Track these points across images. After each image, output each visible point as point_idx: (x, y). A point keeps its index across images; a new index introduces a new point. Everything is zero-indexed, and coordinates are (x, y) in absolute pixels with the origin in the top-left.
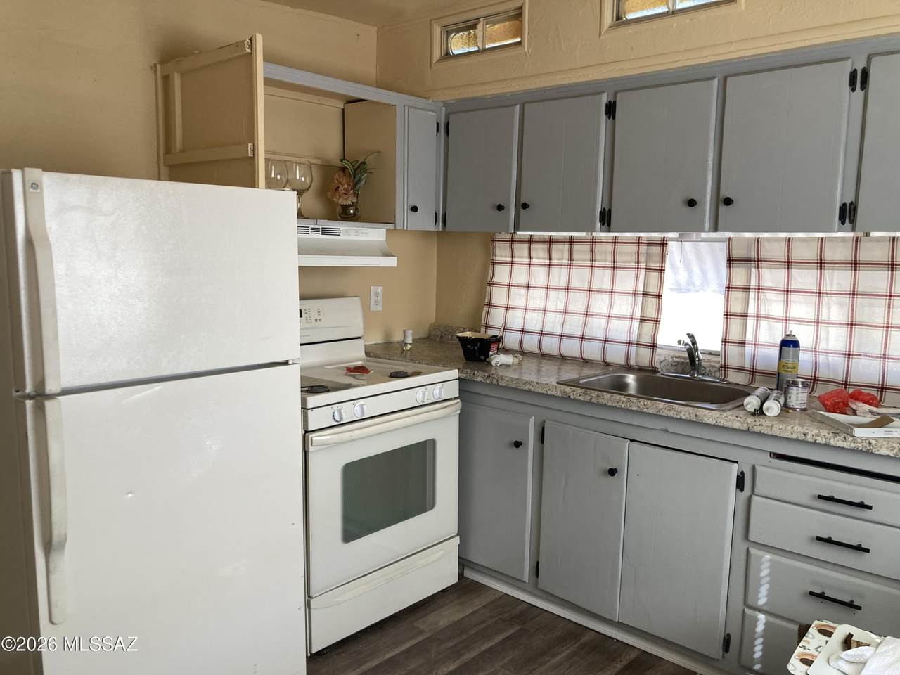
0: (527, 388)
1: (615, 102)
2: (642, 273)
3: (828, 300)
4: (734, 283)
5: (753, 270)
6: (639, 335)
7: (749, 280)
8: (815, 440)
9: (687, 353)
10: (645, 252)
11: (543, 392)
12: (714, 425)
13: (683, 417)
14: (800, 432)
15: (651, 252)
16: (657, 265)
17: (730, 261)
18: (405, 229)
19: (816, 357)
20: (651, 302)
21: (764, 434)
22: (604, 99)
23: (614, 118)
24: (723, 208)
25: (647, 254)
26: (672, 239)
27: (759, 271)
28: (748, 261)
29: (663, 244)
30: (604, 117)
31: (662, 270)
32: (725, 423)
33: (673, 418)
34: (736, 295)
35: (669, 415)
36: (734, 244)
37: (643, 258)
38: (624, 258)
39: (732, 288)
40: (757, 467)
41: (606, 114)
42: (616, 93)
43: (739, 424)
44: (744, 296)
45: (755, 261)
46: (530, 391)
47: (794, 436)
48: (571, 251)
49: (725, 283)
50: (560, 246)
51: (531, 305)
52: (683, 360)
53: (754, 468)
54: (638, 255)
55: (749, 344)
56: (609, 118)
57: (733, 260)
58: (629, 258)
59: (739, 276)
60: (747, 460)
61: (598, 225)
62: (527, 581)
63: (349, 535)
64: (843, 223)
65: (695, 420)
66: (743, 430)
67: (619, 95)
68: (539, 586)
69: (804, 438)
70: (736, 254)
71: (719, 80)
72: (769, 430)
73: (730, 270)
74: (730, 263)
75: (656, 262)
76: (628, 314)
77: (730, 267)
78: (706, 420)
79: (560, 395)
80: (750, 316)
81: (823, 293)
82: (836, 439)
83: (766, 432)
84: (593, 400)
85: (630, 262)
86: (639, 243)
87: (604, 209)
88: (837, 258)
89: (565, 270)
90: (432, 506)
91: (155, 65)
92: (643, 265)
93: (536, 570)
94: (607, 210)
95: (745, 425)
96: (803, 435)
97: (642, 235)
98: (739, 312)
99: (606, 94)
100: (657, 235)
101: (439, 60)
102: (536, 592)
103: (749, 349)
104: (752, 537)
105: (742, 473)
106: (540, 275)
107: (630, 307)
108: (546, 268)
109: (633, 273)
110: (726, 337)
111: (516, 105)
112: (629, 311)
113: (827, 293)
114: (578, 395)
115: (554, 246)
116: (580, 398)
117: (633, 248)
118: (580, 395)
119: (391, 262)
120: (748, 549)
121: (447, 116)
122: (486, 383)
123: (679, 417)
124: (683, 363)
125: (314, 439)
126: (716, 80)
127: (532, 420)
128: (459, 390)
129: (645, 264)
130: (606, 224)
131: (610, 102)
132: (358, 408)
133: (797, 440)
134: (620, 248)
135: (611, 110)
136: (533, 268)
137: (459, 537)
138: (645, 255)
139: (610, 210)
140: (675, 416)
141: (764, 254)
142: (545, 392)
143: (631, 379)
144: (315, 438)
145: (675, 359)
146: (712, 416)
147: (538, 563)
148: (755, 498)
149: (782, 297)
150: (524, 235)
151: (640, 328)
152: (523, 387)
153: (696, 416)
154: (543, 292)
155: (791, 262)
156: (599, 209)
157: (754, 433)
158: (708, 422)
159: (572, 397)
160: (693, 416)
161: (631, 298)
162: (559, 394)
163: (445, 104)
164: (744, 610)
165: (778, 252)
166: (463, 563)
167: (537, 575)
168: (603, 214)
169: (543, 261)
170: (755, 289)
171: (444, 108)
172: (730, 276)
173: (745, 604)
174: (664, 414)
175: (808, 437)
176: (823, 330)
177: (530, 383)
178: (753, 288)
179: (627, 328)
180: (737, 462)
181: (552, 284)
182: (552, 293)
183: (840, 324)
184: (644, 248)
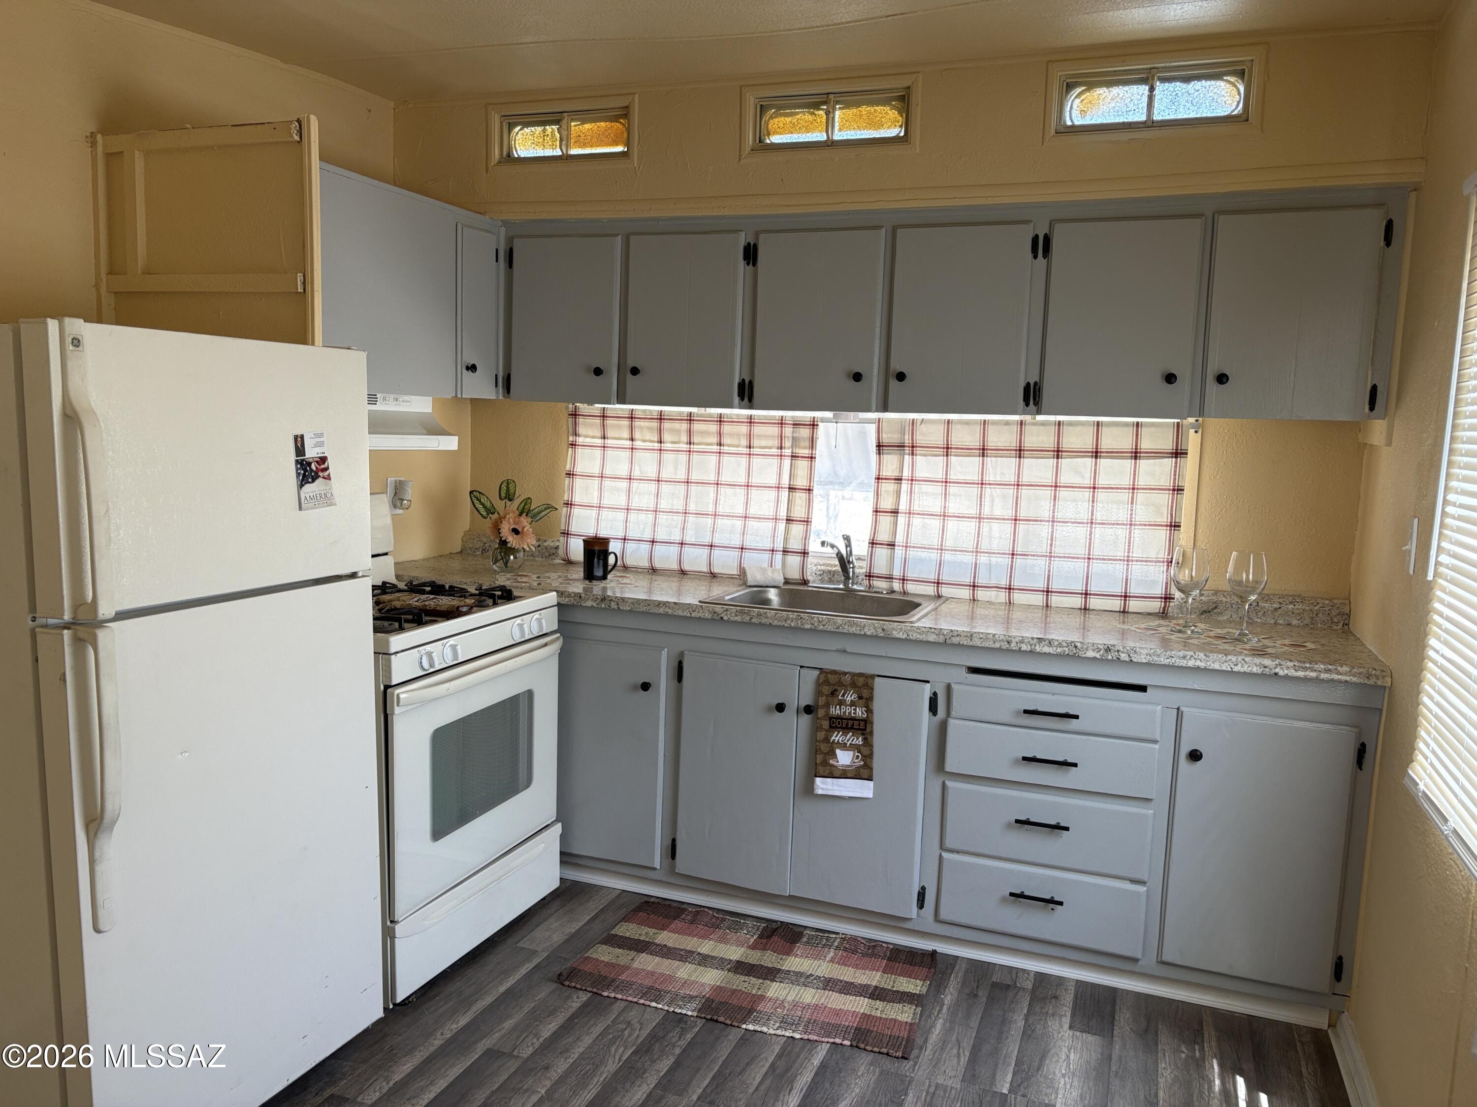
0: (661, 611)
1: (755, 245)
2: (787, 462)
3: (991, 492)
4: (884, 474)
5: (906, 457)
6: (786, 539)
7: (901, 470)
8: (1020, 648)
9: (837, 560)
10: (790, 435)
11: (685, 614)
12: (906, 640)
13: (869, 633)
14: (1002, 640)
15: (797, 435)
16: (806, 452)
17: (880, 447)
18: (459, 396)
19: (976, 559)
20: (800, 498)
21: (963, 645)
22: (742, 241)
23: (754, 264)
24: (894, 383)
25: (793, 438)
26: (823, 420)
27: (913, 459)
28: (901, 446)
29: (813, 425)
30: (741, 263)
31: (812, 458)
32: (918, 636)
33: (854, 635)
34: (888, 487)
35: (851, 631)
36: (885, 427)
37: (787, 443)
38: (763, 443)
39: (882, 479)
40: (953, 686)
41: (745, 259)
42: (757, 234)
43: (935, 637)
44: (896, 487)
45: (909, 447)
46: (666, 615)
47: (997, 645)
48: (690, 432)
49: (874, 474)
50: (676, 425)
51: (634, 504)
52: (830, 568)
53: (949, 688)
54: (781, 439)
55: (899, 546)
56: (748, 264)
57: (883, 446)
58: (770, 443)
59: (891, 464)
60: (939, 678)
61: (736, 399)
62: (658, 867)
63: (439, 832)
64: (1027, 404)
65: (882, 635)
66: (939, 643)
67: (762, 237)
68: (677, 871)
69: (1008, 646)
70: (886, 438)
71: (886, 230)
72: (969, 640)
73: (880, 458)
74: (879, 450)
75: (804, 448)
76: (771, 513)
77: (879, 454)
78: (895, 634)
79: (710, 617)
80: (901, 513)
81: (986, 484)
82: (1042, 645)
83: (965, 643)
84: (753, 620)
85: (770, 448)
86: (782, 424)
87: (743, 380)
88: (1001, 444)
89: (683, 457)
90: (529, 783)
91: (93, 135)
92: (787, 452)
93: (672, 851)
94: (747, 382)
95: (941, 637)
96: (1006, 643)
97: (789, 414)
98: (890, 507)
99: (744, 232)
100: (807, 415)
101: (500, 162)
102: (672, 880)
103: (899, 552)
104: (949, 767)
105: (935, 694)
106: (647, 464)
107: (772, 505)
108: (656, 455)
109: (775, 461)
110: (874, 537)
111: (617, 235)
112: (772, 510)
113: (990, 484)
114: (733, 615)
115: (666, 425)
116: (736, 618)
117: (775, 430)
118: (736, 616)
119: (451, 443)
120: (944, 783)
121: (510, 240)
122: (601, 608)
123: (863, 633)
124: (830, 572)
125: (402, 696)
126: (884, 230)
127: (665, 653)
128: (559, 621)
129: (790, 451)
130: (746, 399)
131: (749, 244)
132: (448, 652)
133: (1000, 649)
134: (757, 429)
135: (751, 254)
136: (637, 454)
137: (560, 824)
138: (791, 439)
139: (751, 383)
140: (858, 632)
141: (920, 439)
142: (689, 615)
143: (773, 595)
144: (403, 693)
145: (819, 567)
146: (901, 629)
147: (674, 840)
148: (952, 722)
149: (939, 489)
150: (622, 410)
151: (787, 531)
152: (656, 611)
153: (883, 630)
154: (653, 486)
155: (951, 448)
156: (737, 380)
157: (953, 645)
158: (898, 636)
159: (725, 618)
160: (880, 631)
161: (773, 494)
162: (708, 615)
163: (505, 223)
164: (940, 855)
165: (937, 437)
166: (567, 858)
167: (673, 856)
168: (741, 385)
169: (651, 444)
170: (908, 480)
171: (503, 230)
172: (880, 465)
173: (942, 847)
174: (845, 631)
175: (1013, 645)
176: (985, 527)
177: (666, 604)
178: (905, 480)
179: (769, 533)
180: (928, 682)
181: (664, 475)
182: (664, 487)
183: (1004, 519)
184: (788, 431)
